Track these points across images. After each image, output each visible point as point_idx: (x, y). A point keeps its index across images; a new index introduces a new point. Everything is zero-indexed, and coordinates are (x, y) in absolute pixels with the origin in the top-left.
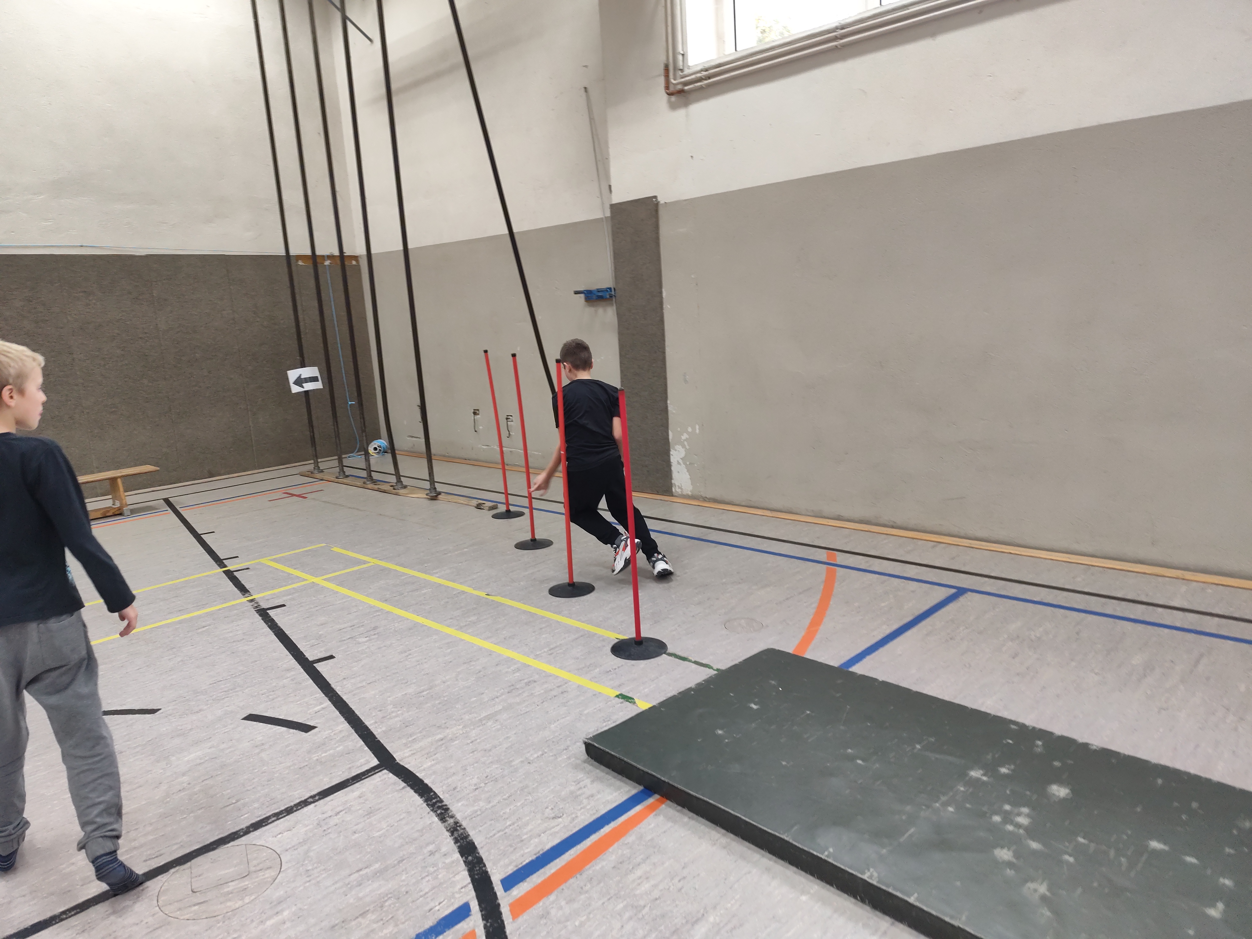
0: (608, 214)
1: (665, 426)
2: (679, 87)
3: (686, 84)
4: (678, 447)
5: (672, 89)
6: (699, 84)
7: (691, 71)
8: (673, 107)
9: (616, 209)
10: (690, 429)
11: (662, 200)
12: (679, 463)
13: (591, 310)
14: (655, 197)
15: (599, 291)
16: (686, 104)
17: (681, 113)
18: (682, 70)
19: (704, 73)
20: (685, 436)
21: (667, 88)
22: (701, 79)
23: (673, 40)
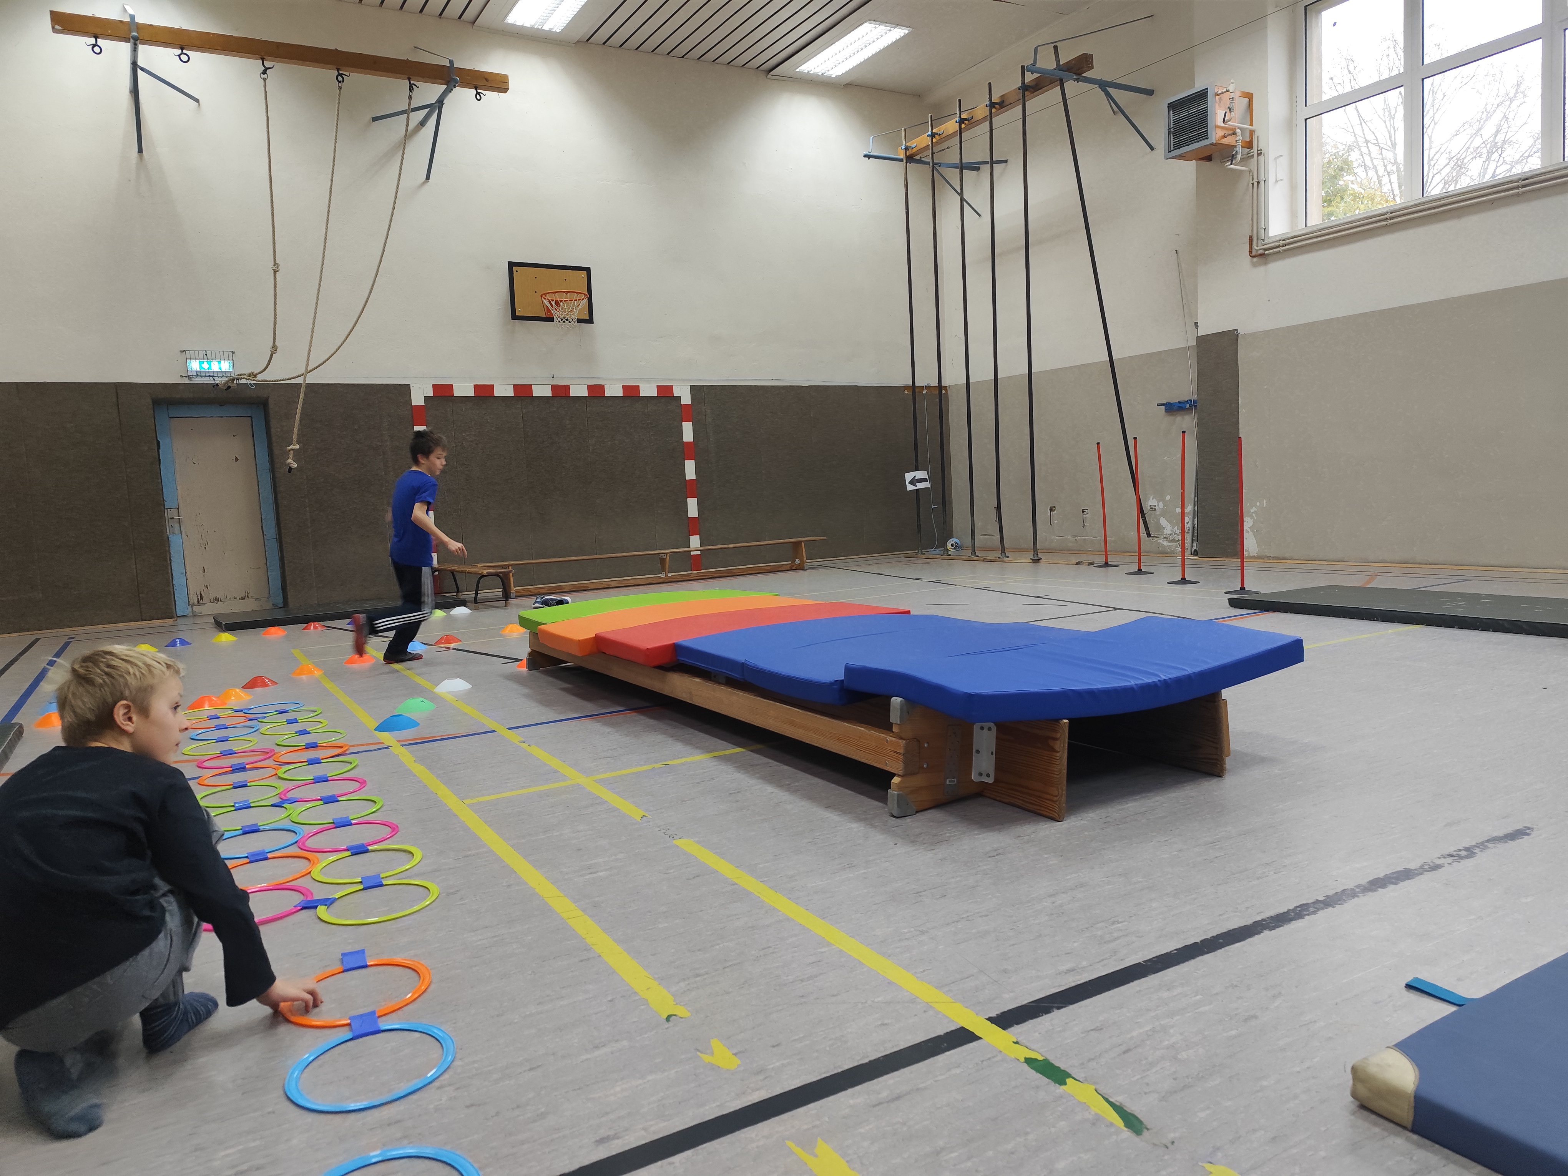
0: (1194, 343)
2: (1261, 252)
3: (1266, 250)
4: (1250, 519)
5: (1254, 253)
6: (1278, 249)
7: (1270, 241)
8: (1254, 265)
9: (1202, 340)
10: (1258, 504)
11: (1241, 332)
12: (1249, 531)
13: (1172, 418)
14: (1236, 330)
15: (1180, 403)
16: (1266, 264)
17: (1261, 270)
18: (1263, 240)
19: (1282, 242)
20: (1256, 509)
21: (1250, 252)
22: (1279, 246)
23: (1257, 220)
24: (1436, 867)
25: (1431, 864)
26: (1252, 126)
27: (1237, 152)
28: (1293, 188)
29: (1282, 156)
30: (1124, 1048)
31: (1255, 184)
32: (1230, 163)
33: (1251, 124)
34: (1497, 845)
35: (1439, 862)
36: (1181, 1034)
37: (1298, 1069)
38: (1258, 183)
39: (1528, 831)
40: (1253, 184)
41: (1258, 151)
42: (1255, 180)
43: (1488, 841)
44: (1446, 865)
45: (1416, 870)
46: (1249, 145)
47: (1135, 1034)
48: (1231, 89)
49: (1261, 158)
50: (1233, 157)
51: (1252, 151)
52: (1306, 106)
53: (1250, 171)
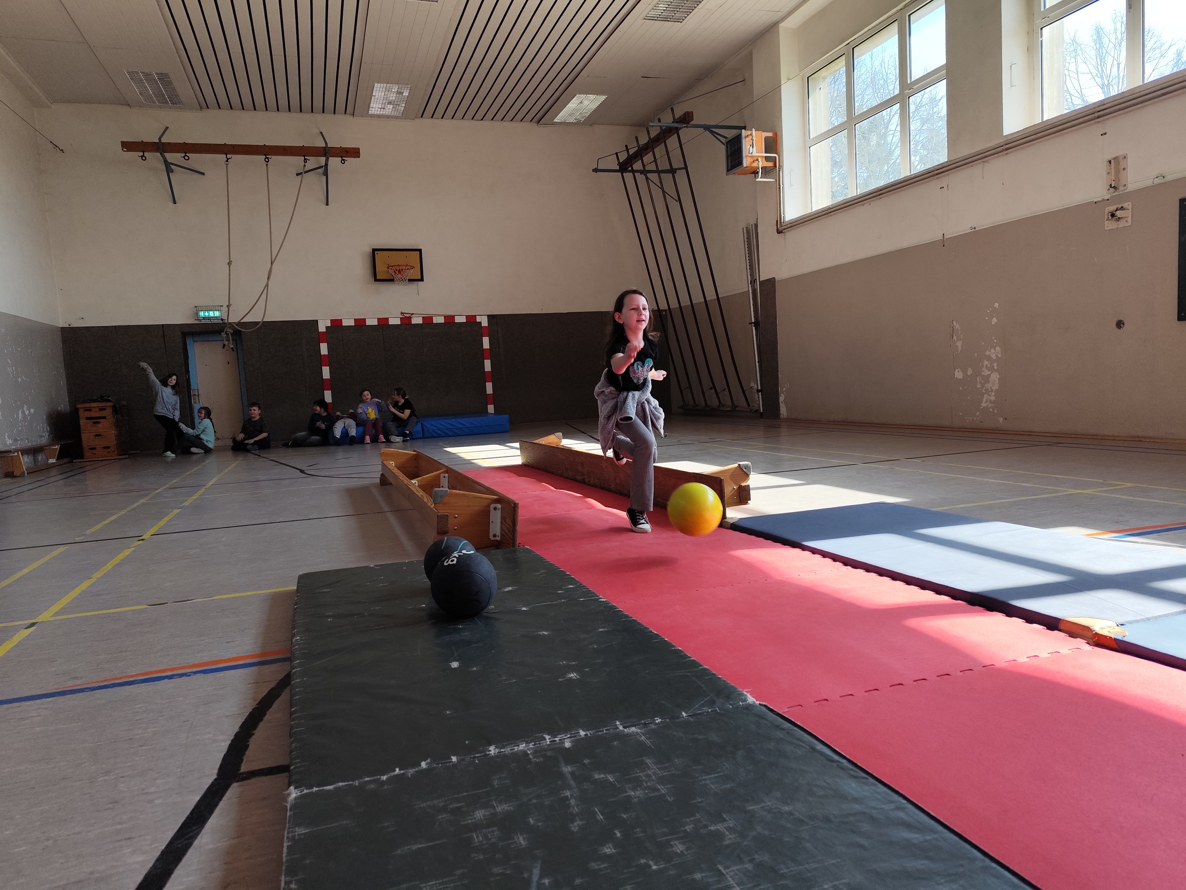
1: (777, 385)
2: (783, 230)
4: (782, 395)
6: (790, 228)
8: (780, 238)
10: (786, 386)
11: (776, 279)
12: (782, 402)
17: (784, 237)
18: (783, 223)
19: (790, 223)
20: (784, 389)
21: (777, 230)
23: (780, 210)
27: (758, 171)
28: (805, 188)
29: (793, 170)
32: (757, 178)
33: (776, 152)
38: (780, 187)
41: (779, 168)
46: (774, 165)
48: (753, 133)
49: (781, 172)
52: (809, 139)
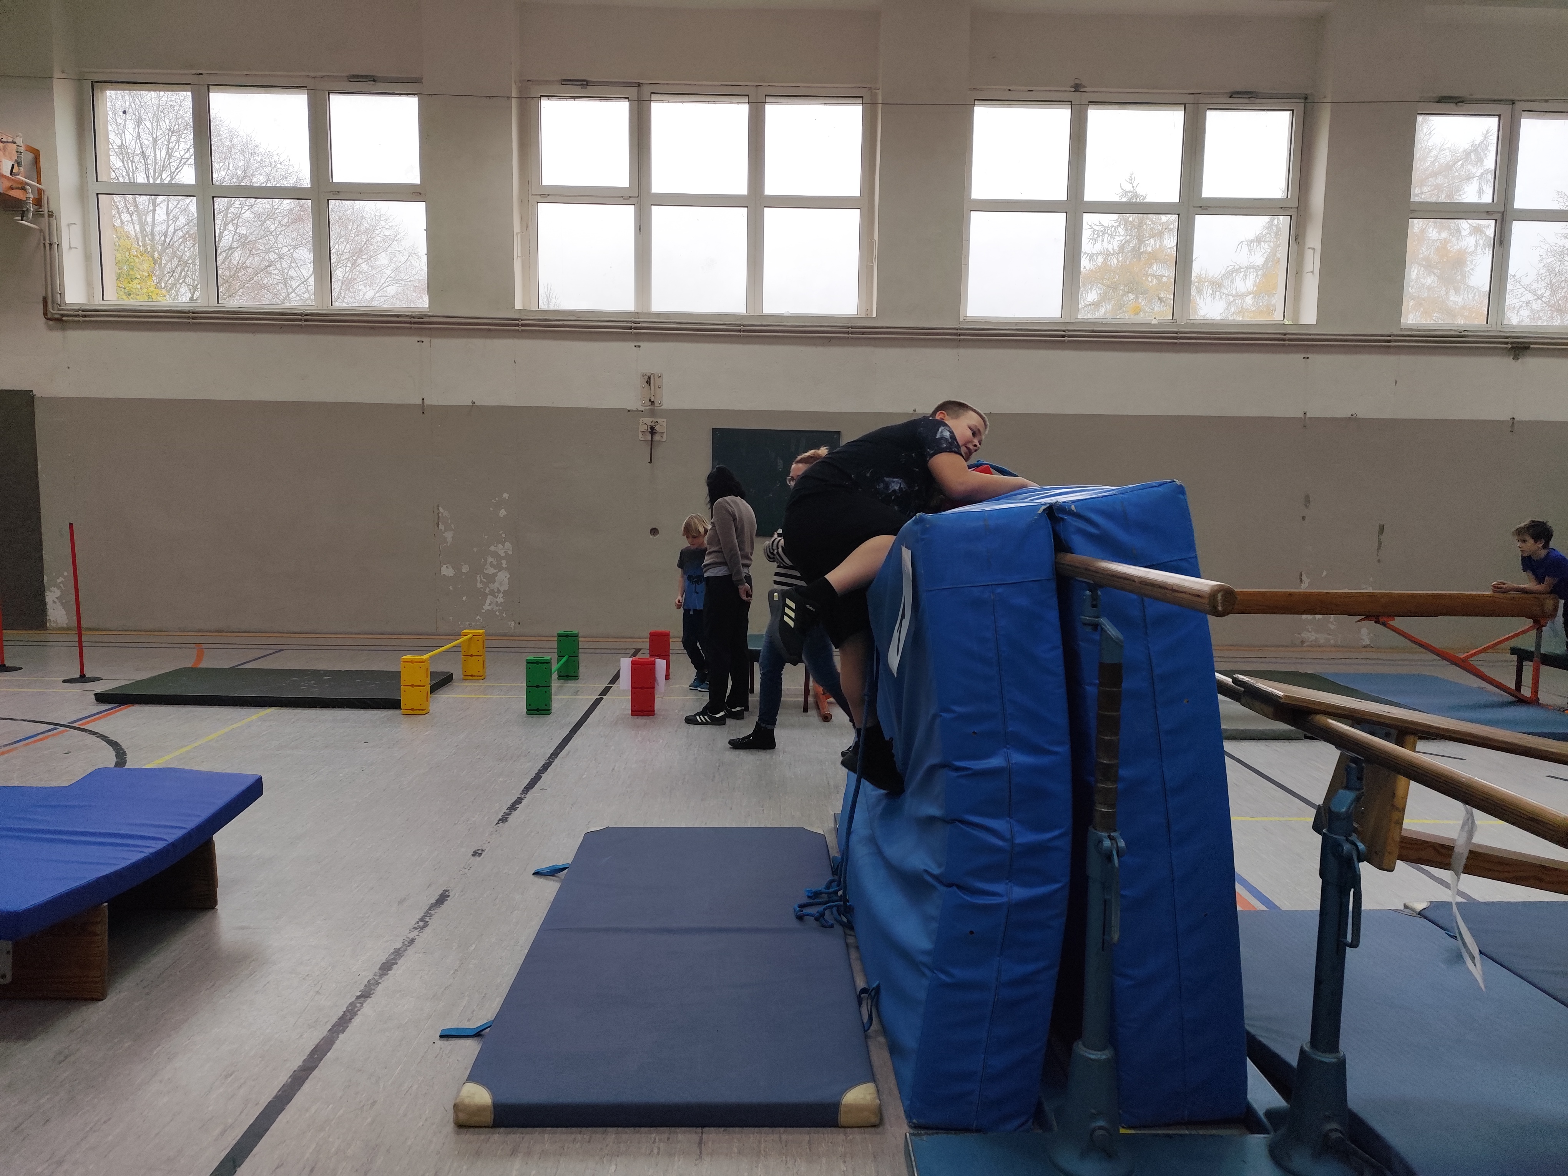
1: (40, 572)
2: (59, 316)
3: (64, 315)
4: (54, 589)
5: (49, 316)
6: (77, 319)
7: (67, 307)
8: (50, 328)
11: (38, 394)
12: (54, 602)
14: (32, 391)
16: (63, 329)
18: (60, 305)
19: (79, 312)
20: (60, 579)
21: (45, 314)
22: (78, 316)
23: (51, 282)
24: (412, 941)
25: (408, 940)
26: (41, 184)
27: (27, 209)
28: (87, 257)
29: (75, 224)
30: (307, 1170)
31: (47, 246)
32: (20, 218)
33: (39, 182)
34: (436, 911)
35: (411, 936)
36: (338, 1138)
37: (421, 1124)
38: (51, 244)
39: (447, 893)
40: (45, 244)
41: (49, 211)
42: (47, 242)
43: (430, 909)
44: (416, 937)
45: (401, 947)
46: (38, 202)
47: (307, 1155)
48: (19, 141)
49: (53, 220)
50: (23, 215)
51: (41, 210)
52: (97, 180)
53: (41, 231)
